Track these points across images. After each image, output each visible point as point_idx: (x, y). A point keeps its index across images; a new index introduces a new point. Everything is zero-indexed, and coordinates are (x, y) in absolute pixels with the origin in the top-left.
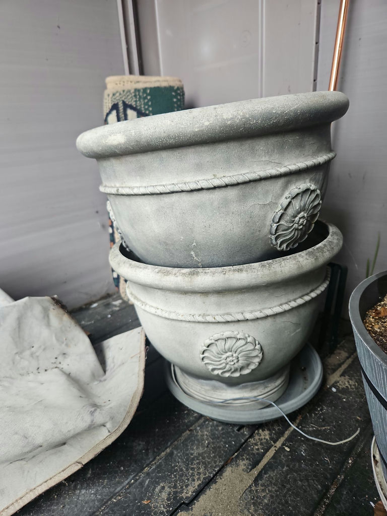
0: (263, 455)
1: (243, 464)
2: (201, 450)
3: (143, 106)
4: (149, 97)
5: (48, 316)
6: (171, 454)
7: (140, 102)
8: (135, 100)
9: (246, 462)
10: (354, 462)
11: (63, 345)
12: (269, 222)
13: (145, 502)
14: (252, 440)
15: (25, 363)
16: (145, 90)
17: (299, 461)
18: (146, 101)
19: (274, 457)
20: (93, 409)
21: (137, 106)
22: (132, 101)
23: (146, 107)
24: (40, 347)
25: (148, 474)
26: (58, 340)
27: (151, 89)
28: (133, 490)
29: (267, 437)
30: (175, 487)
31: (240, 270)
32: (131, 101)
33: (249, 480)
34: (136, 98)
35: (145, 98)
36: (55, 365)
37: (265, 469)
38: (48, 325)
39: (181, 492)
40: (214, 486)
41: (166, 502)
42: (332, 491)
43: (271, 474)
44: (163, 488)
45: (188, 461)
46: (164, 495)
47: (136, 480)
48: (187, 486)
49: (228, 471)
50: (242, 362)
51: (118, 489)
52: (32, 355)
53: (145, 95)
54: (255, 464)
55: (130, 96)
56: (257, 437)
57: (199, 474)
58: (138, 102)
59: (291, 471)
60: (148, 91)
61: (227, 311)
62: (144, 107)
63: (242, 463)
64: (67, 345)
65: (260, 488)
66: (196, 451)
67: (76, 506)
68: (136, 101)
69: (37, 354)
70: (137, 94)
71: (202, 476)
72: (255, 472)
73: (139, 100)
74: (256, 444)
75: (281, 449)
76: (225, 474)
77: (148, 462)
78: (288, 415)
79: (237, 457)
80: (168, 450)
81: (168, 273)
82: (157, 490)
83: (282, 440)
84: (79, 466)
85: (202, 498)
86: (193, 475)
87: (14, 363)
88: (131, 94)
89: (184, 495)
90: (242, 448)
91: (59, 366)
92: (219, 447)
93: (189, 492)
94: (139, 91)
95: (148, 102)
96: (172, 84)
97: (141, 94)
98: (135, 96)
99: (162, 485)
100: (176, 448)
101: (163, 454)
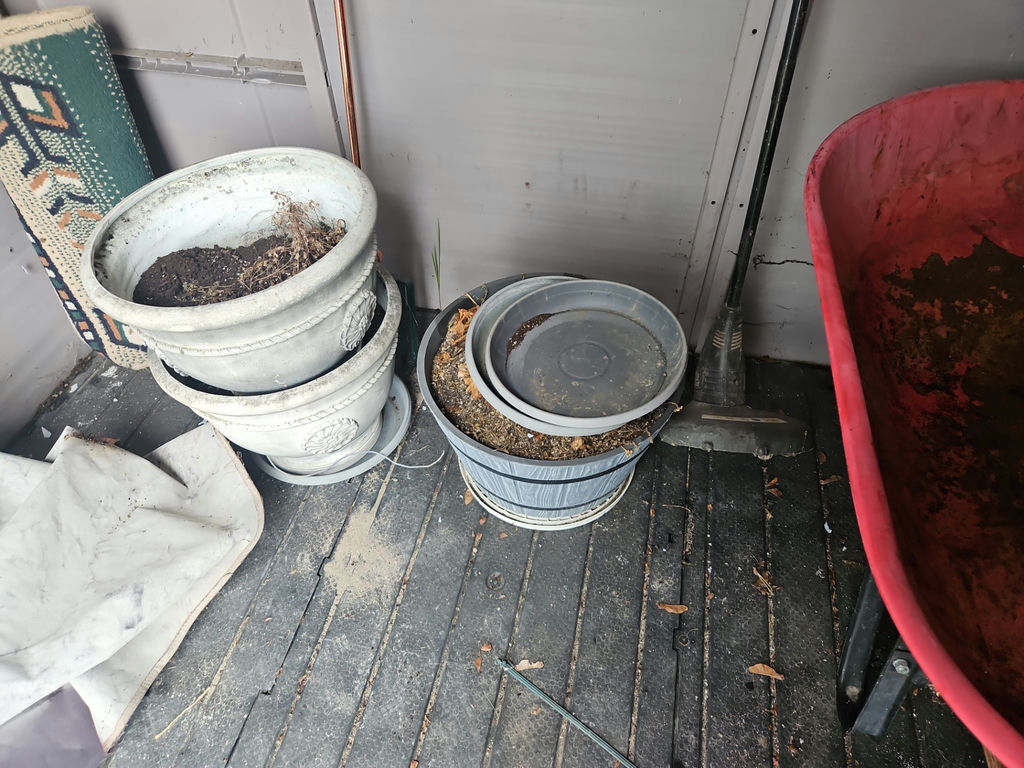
0: (377, 493)
1: (363, 508)
2: (323, 513)
3: (38, 74)
4: (44, 58)
5: (93, 462)
6: (297, 528)
7: (31, 67)
8: (19, 66)
9: (365, 505)
10: (448, 468)
11: (127, 482)
12: (338, 339)
13: (293, 573)
14: (364, 486)
15: (104, 521)
16: (32, 45)
17: (407, 486)
18: (41, 64)
19: (386, 491)
20: (229, 533)
21: (27, 76)
22: (15, 69)
23: (46, 74)
24: (107, 497)
25: (283, 552)
26: (118, 480)
27: (42, 41)
28: (276, 570)
29: (377, 477)
30: (313, 550)
31: (325, 382)
32: (12, 69)
33: (371, 517)
34: (20, 62)
35: (38, 60)
36: (132, 506)
37: (382, 504)
38: (100, 471)
39: (320, 551)
40: (345, 535)
41: (310, 564)
42: (435, 498)
43: (387, 505)
44: (303, 556)
45: (315, 527)
46: (307, 560)
47: (275, 562)
48: (323, 545)
49: (352, 518)
50: (341, 439)
51: (263, 576)
52: (105, 509)
53: (35, 55)
54: (372, 505)
55: (8, 60)
56: (368, 481)
57: (329, 532)
58: (28, 69)
59: (402, 496)
60: (39, 47)
61: (319, 410)
62: (42, 76)
63: (361, 507)
64: (130, 480)
65: (381, 519)
66: (318, 516)
67: (232, 604)
68: (22, 68)
69: (110, 506)
70: (19, 54)
71: (332, 533)
72: (375, 509)
73: (28, 65)
74: (369, 487)
75: (391, 482)
76: (350, 523)
77: (278, 544)
78: (389, 457)
79: (356, 505)
80: (292, 526)
81: (258, 404)
82: (299, 559)
83: (389, 474)
84: (230, 576)
85: (339, 547)
86: (324, 535)
87: (95, 527)
88: (8, 57)
89: (323, 552)
90: (358, 496)
91: (137, 504)
92: (338, 504)
93: (327, 548)
94: (20, 48)
95: (46, 64)
96: (78, 25)
97: (27, 54)
98: (17, 59)
99: (300, 554)
100: (298, 521)
101: (288, 532)
